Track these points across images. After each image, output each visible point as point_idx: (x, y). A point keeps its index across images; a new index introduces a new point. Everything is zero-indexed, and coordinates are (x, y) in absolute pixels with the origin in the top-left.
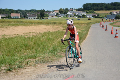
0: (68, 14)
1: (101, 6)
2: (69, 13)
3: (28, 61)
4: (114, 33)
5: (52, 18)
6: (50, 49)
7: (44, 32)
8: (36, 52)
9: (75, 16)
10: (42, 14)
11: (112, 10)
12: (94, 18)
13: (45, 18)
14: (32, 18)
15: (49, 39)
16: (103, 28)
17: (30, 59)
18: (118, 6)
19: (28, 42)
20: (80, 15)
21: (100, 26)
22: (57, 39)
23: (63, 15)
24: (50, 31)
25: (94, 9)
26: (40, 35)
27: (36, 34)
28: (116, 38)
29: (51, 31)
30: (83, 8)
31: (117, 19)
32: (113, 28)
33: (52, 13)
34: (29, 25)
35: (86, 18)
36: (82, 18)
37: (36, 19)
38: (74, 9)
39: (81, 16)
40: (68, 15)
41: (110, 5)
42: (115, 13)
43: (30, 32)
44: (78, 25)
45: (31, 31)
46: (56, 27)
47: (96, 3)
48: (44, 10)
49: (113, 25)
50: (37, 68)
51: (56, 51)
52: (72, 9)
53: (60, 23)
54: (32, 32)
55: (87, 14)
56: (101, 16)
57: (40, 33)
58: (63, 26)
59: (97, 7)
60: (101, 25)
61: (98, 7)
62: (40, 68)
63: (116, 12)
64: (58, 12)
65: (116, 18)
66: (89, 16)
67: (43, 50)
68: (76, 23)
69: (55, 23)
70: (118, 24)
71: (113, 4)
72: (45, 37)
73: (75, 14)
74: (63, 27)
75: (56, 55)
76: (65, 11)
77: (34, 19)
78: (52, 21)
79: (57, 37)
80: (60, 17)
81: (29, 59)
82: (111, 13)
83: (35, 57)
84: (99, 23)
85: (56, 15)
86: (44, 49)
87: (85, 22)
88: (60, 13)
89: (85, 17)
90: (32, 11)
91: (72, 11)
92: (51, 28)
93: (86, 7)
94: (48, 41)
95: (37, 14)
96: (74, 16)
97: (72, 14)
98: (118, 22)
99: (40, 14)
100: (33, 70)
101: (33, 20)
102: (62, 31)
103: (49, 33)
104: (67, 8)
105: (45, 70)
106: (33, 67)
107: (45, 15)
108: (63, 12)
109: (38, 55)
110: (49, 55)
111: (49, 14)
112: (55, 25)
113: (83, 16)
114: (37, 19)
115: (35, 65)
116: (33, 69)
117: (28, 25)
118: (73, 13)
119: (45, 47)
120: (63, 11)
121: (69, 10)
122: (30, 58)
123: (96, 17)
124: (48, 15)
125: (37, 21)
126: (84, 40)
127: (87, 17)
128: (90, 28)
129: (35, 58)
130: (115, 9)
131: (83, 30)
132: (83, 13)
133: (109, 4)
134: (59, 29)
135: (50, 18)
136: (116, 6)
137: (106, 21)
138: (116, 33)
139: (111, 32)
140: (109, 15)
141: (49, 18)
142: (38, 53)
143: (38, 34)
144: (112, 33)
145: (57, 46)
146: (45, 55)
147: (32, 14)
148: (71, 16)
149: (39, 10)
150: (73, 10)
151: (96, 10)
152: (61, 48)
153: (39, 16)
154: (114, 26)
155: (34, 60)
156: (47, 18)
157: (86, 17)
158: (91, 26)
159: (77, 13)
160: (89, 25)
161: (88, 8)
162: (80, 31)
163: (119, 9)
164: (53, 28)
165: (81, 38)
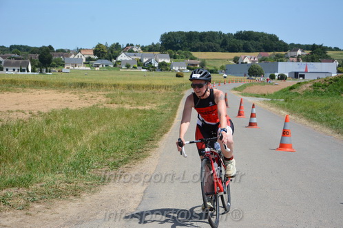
0: (119, 59)
1: (209, 41)
2: (123, 57)
3: (5, 196)
4: (247, 114)
5: (74, 70)
6: (70, 159)
7: (53, 111)
8: (30, 168)
9: (139, 65)
10: (46, 59)
11: (239, 51)
13: (55, 71)
14: (16, 68)
15: (66, 131)
17: (12, 189)
18: (255, 42)
19: (4, 138)
20: (153, 62)
22: (89, 130)
23: (107, 62)
24: (70, 108)
25: (190, 46)
26: (40, 119)
27: (29, 115)
28: (251, 129)
29: (73, 107)
30: (162, 44)
31: (253, 77)
32: (243, 101)
33: (75, 55)
34: (7, 90)
35: (170, 73)
36: (158, 73)
37: (26, 72)
38: (137, 46)
39: (156, 65)
40: (119, 61)
41: (234, 38)
42: (247, 60)
43: (10, 109)
44: (150, 92)
45: (14, 108)
46: (88, 95)
47: (196, 32)
48: (50, 47)
49: (243, 92)
50: (33, 213)
51: (86, 165)
52: (132, 45)
53: (99, 86)
54: (17, 111)
55: (173, 59)
56: (211, 68)
57: (39, 113)
58: (107, 93)
59: (198, 43)
61: (201, 43)
62: (40, 214)
63: (249, 57)
64: (92, 53)
65: (249, 74)
66: (179, 67)
67: (48, 162)
68: (144, 85)
69: (82, 85)
70: (256, 89)
71: (240, 36)
72: (56, 125)
73: (140, 60)
74: (107, 97)
75: (88, 176)
76: (112, 52)
77: (20, 73)
78: (75, 80)
79: (89, 125)
80: (98, 67)
81: (9, 189)
82: (236, 60)
83: (24, 183)
85: (84, 61)
86: (54, 160)
87: (168, 84)
88: (96, 57)
89: (167, 70)
90: (16, 49)
91: (131, 51)
92: (73, 99)
93: (170, 41)
94: (65, 135)
95: (31, 60)
96: (136, 65)
97: (130, 59)
98: (256, 84)
99: (39, 57)
100: (22, 221)
101: (18, 75)
102: (105, 109)
103: (67, 113)
104: (118, 43)
105: (56, 219)
106: (19, 213)
107: (54, 63)
108: (106, 54)
109: (35, 175)
110: (67, 176)
111: (66, 60)
112: (84, 90)
113: (163, 67)
114: (30, 73)
115: (25, 207)
116: (20, 219)
117: (2, 90)
118: (134, 57)
119: (55, 153)
120: (106, 51)
121: (123, 49)
122: (12, 184)
124: (64, 62)
125: (29, 79)
126: (165, 132)
127: (174, 68)
128: (181, 98)
129: (27, 187)
130: (247, 50)
131: (162, 104)
132: (161, 58)
133: (230, 35)
134: (95, 103)
135: (68, 71)
136: (249, 40)
137: (223, 80)
138: (252, 115)
139: (239, 112)
140: (233, 65)
141: (65, 70)
142: (35, 172)
143: (33, 116)
144: (240, 114)
145: (90, 149)
146: (56, 176)
147: (16, 59)
148: (128, 67)
149: (35, 48)
150: (135, 49)
151: (196, 50)
152: (102, 157)
153: (37, 64)
154: (245, 95)
155: (23, 191)
156: (59, 71)
157: (170, 70)
158: (183, 95)
159: (146, 57)
160: (178, 90)
161: (175, 44)
162: (154, 107)
163: (258, 50)
164: (78, 98)
165: (158, 126)
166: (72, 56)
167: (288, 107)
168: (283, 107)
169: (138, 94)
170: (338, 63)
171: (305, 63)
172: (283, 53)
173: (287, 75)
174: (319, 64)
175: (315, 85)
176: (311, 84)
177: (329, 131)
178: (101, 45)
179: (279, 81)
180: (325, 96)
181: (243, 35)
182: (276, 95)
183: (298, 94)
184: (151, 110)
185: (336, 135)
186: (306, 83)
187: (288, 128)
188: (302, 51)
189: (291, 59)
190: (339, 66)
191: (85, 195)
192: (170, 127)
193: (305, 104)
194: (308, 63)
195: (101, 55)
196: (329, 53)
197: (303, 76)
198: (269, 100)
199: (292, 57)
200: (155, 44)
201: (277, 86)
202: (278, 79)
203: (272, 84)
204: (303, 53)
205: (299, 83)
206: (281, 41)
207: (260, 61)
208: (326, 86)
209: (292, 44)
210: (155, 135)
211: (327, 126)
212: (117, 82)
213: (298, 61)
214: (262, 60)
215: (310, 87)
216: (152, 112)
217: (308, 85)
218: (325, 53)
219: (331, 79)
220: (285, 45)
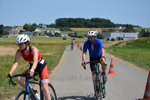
0: (36, 31)
1: (79, 23)
2: (37, 30)
5: (14, 36)
7: (1, 56)
9: (45, 34)
12: (71, 37)
13: (4, 37)
16: (81, 50)
18: (100, 23)
20: (52, 33)
21: (78, 48)
23: (30, 32)
24: (10, 55)
25: (70, 25)
29: (12, 54)
30: (56, 24)
33: (14, 29)
35: (60, 38)
36: (54, 38)
38: (44, 25)
39: (53, 34)
40: (36, 32)
41: (90, 21)
44: (50, 47)
47: (72, 18)
48: (2, 25)
52: (42, 24)
55: (61, 31)
56: (79, 35)
59: (73, 24)
60: (80, 47)
61: (75, 23)
63: (97, 30)
64: (23, 28)
66: (65, 35)
68: (47, 44)
71: (93, 20)
72: (2, 63)
73: (46, 32)
75: (16, 88)
76: (32, 28)
84: (77, 44)
85: (19, 32)
87: (58, 42)
88: (24, 30)
89: (59, 36)
91: (42, 27)
92: (12, 50)
93: (60, 22)
94: (6, 68)
96: (44, 34)
97: (41, 31)
103: (8, 57)
104: (35, 24)
107: (4, 33)
108: (29, 29)
110: (5, 88)
111: (10, 31)
113: (57, 35)
118: (43, 30)
120: (29, 27)
121: (38, 26)
123: (73, 37)
124: (9, 32)
126: (56, 66)
127: (62, 35)
128: (65, 50)
130: (96, 27)
131: (55, 53)
132: (56, 30)
133: (88, 20)
135: (11, 37)
136: (97, 22)
141: (9, 36)
148: (40, 35)
150: (43, 26)
151: (72, 27)
156: (6, 37)
157: (60, 36)
158: (66, 48)
159: (49, 30)
160: (64, 46)
161: (63, 24)
162: (51, 54)
163: (101, 27)
164: (15, 50)
165: (52, 63)
166: (13, 30)
167: (115, 54)
168: (112, 54)
169: (44, 48)
170: (138, 33)
171: (123, 33)
172: (113, 28)
173: (115, 38)
174: (130, 33)
175: (127, 44)
176: (125, 43)
177: (132, 65)
178: (27, 24)
179: (111, 41)
180: (132, 49)
181: (94, 20)
182: (110, 48)
183: (119, 48)
184: (50, 55)
185: (136, 67)
186: (123, 42)
187: (112, 64)
188: (122, 27)
189: (117, 31)
190: (139, 34)
191: (13, 97)
192: (58, 63)
193: (122, 52)
194: (125, 33)
195: (27, 29)
196: (134, 28)
197: (122, 39)
198: (106, 50)
199: (117, 30)
200: (53, 24)
201: (110, 44)
202: (111, 40)
203: (108, 43)
204: (122, 28)
205: (120, 43)
206: (112, 23)
207: (102, 32)
208: (132, 44)
209: (117, 24)
210: (50, 68)
211: (132, 63)
212: (34, 42)
213: (120, 32)
214: (103, 31)
215: (125, 44)
216: (50, 56)
217: (124, 43)
218: (132, 28)
219: (134, 41)
220: (114, 24)
